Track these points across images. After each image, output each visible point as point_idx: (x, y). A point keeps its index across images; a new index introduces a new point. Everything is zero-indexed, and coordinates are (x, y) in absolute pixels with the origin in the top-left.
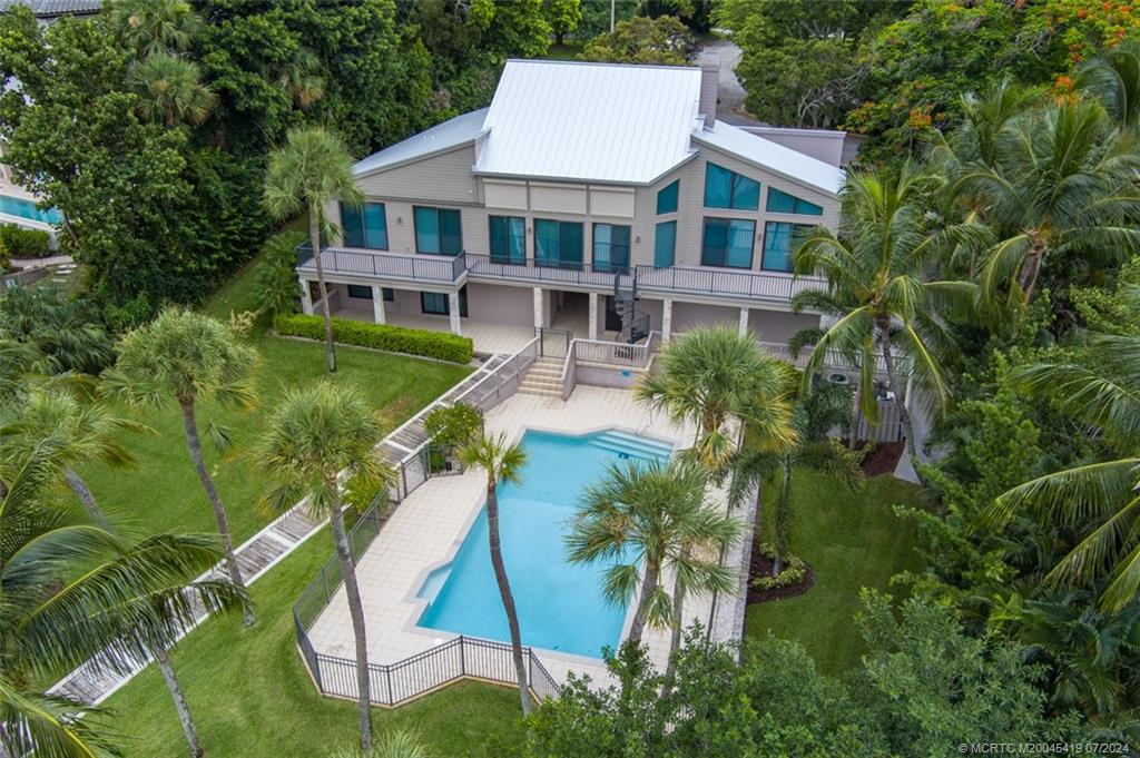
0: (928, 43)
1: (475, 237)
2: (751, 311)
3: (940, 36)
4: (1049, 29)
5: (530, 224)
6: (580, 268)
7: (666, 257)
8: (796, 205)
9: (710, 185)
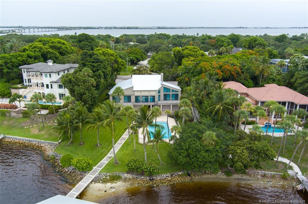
0: (185, 69)
1: (133, 99)
2: (172, 105)
3: (187, 68)
4: (200, 68)
5: (141, 97)
6: (148, 102)
7: (159, 100)
8: (176, 91)
9: (164, 90)
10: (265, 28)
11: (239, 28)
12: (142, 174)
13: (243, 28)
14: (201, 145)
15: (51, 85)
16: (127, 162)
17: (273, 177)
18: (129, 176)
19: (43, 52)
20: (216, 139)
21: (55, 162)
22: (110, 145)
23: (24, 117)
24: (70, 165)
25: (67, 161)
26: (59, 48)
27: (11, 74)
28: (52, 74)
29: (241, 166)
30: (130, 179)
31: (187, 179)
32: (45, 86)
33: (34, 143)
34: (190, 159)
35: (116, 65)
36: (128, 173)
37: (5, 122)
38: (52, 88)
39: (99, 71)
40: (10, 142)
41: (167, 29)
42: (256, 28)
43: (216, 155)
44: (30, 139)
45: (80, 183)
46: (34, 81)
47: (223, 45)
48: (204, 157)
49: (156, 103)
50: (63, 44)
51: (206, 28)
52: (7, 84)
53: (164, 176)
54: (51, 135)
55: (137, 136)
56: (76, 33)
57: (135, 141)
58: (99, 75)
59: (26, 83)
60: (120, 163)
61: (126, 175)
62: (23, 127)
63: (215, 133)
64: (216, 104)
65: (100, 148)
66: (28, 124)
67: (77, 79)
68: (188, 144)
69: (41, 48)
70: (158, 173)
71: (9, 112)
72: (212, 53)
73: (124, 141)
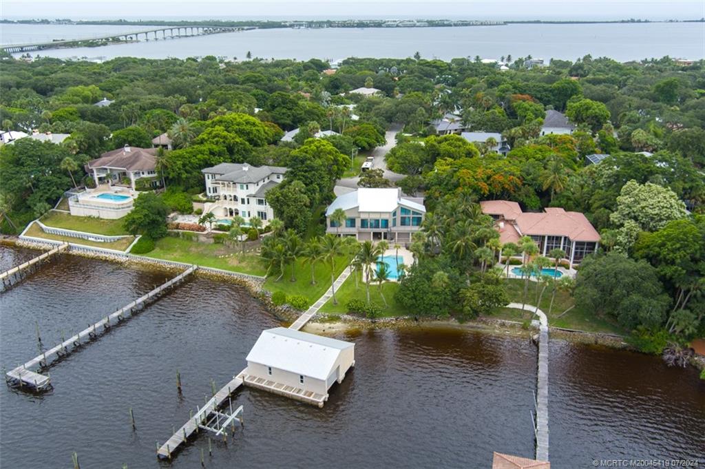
1: (358, 223)
2: (412, 233)
4: (458, 179)
5: (369, 220)
6: (379, 228)
7: (394, 225)
8: (417, 214)
9: (402, 211)
10: (697, 21)
11: (628, 22)
12: (364, 316)
13: (639, 21)
14: (429, 286)
15: (248, 199)
16: (347, 302)
17: (513, 326)
18: (349, 317)
19: (229, 145)
20: (447, 280)
21: (265, 300)
22: (329, 282)
23: (216, 243)
24: (284, 303)
25: (280, 299)
26: (248, 134)
27: (190, 181)
28: (249, 185)
29: (469, 311)
30: (350, 321)
31: (414, 324)
32: (240, 201)
33: (235, 277)
34: (416, 301)
35: (335, 167)
36: (348, 314)
37: (193, 249)
38: (248, 203)
39: (314, 185)
40: (205, 275)
41: (451, 26)
42: (671, 21)
43: (445, 298)
44: (230, 272)
45: (297, 321)
46: (222, 192)
47: (526, 116)
48: (431, 299)
49: (389, 230)
50: (254, 124)
51: (544, 22)
52: (185, 194)
53: (388, 319)
54: (254, 268)
55: (361, 274)
56: (249, 53)
57: (357, 279)
58: (313, 190)
59: (210, 192)
60: (339, 303)
61: (346, 316)
62: (216, 256)
63: (447, 274)
64: (458, 238)
65: (315, 287)
66: (222, 253)
67: (285, 196)
68: (415, 284)
69: (225, 137)
70: (381, 316)
71: (197, 236)
72: (492, 143)
73: (344, 280)
